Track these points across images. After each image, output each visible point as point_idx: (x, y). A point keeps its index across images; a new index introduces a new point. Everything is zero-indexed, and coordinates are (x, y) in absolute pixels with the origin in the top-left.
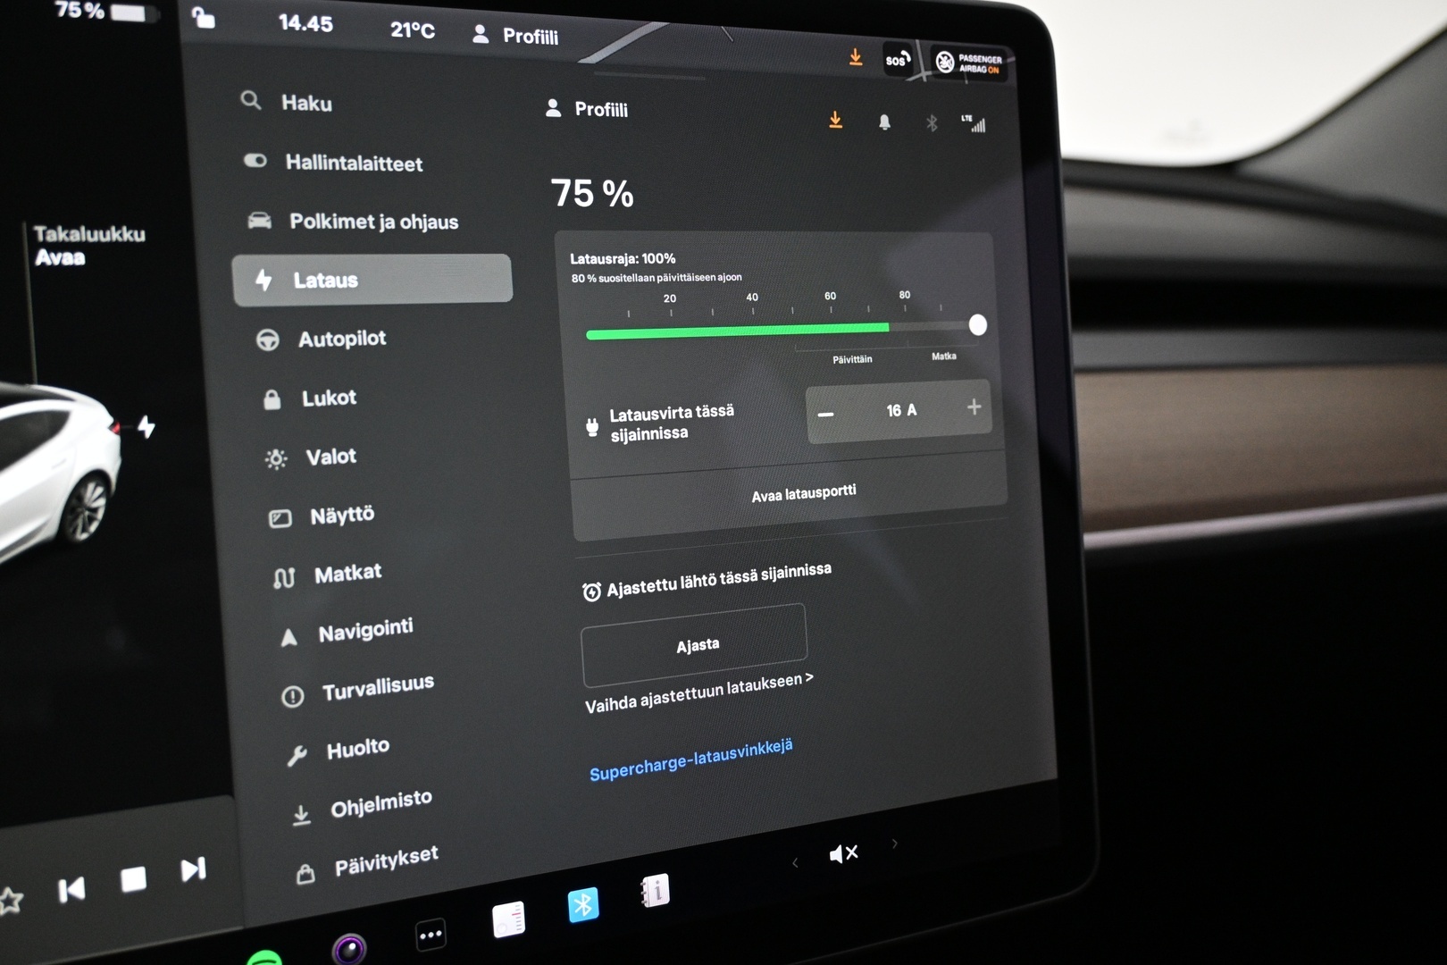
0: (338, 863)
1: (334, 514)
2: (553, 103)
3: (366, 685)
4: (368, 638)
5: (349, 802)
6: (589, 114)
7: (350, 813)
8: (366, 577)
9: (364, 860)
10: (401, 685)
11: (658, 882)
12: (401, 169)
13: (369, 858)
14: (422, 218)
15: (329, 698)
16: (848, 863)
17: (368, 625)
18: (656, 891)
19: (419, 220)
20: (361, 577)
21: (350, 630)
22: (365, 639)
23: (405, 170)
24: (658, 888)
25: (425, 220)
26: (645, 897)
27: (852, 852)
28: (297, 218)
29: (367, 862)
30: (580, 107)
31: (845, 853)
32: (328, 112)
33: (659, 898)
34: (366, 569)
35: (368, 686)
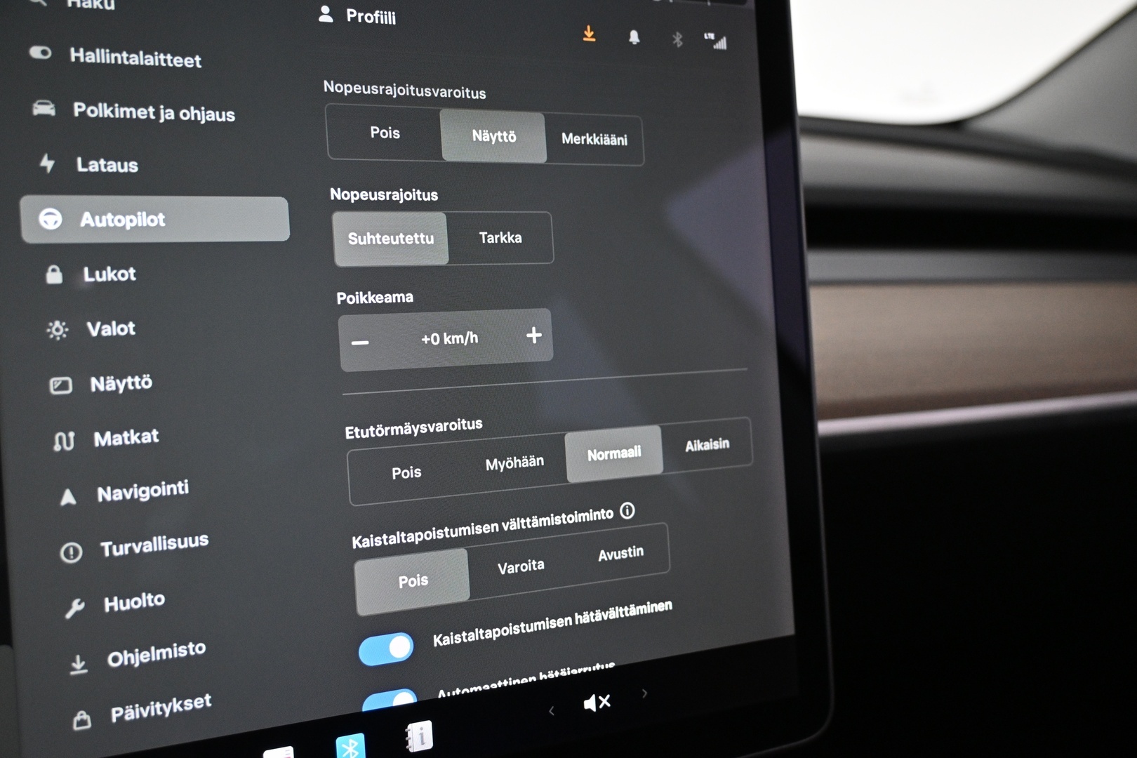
0: (114, 710)
1: (113, 382)
2: (325, 9)
3: (143, 542)
4: (145, 498)
5: (125, 652)
6: (360, 20)
7: (126, 663)
8: (144, 441)
9: (139, 707)
10: (177, 542)
11: (422, 729)
12: (181, 65)
13: (144, 705)
14: (201, 111)
15: (107, 554)
16: (601, 712)
17: (145, 486)
18: (420, 736)
19: (198, 112)
20: (138, 442)
21: (128, 491)
22: (142, 500)
23: (184, 66)
24: (422, 735)
25: (203, 112)
26: (410, 742)
27: (605, 702)
28: (79, 107)
29: (142, 709)
30: (351, 13)
31: (598, 702)
32: (111, 10)
33: (423, 743)
34: (144, 434)
35: (145, 543)
